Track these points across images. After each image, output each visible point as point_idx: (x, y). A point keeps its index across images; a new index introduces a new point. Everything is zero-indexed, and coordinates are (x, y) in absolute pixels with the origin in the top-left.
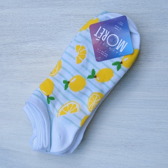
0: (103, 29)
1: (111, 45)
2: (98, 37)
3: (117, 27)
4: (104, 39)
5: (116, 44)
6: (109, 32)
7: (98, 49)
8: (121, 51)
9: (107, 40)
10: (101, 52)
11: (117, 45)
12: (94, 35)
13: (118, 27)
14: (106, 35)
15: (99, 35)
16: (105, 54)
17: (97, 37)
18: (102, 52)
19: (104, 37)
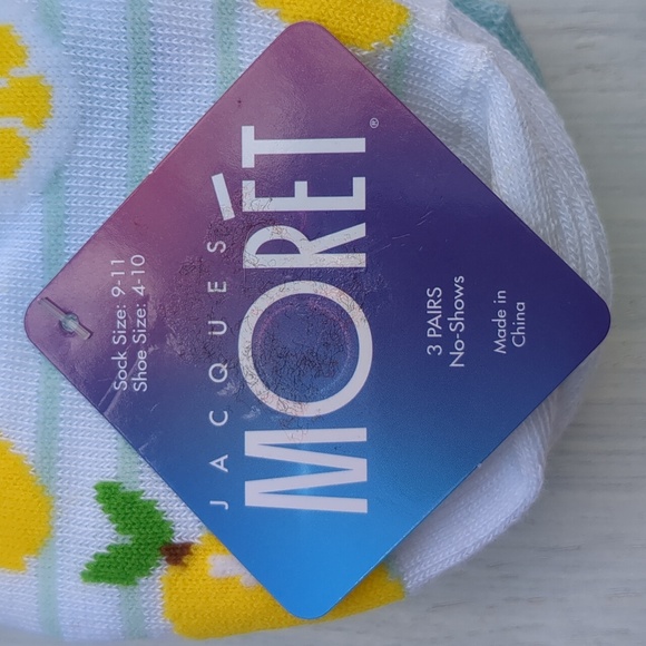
0: (359, 184)
1: (246, 362)
2: (249, 187)
3: (448, 309)
4: (267, 248)
5: (293, 409)
6: (358, 260)
7: (138, 260)
8: (257, 494)
9: (275, 294)
10: (130, 302)
12: (248, 132)
13: (458, 322)
14: (312, 253)
17: (249, 174)
18: (131, 319)
19: (286, 247)
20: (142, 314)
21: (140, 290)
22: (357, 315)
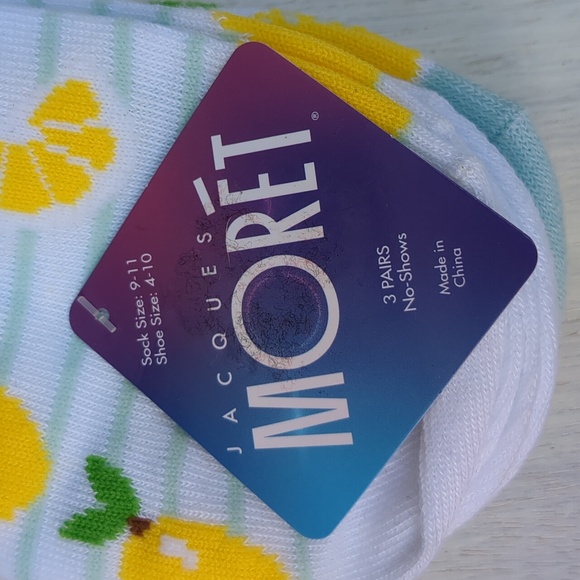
0: (310, 168)
1: (240, 330)
2: (223, 185)
3: (396, 263)
5: (281, 363)
6: (317, 233)
7: (147, 258)
8: (264, 438)
9: (255, 270)
10: (145, 292)
11: (277, 376)
12: (216, 140)
13: (406, 272)
14: (280, 232)
15: (242, 172)
16: (153, 340)
17: (221, 175)
18: (148, 306)
19: (259, 230)
20: (155, 301)
21: (151, 282)
22: (322, 278)
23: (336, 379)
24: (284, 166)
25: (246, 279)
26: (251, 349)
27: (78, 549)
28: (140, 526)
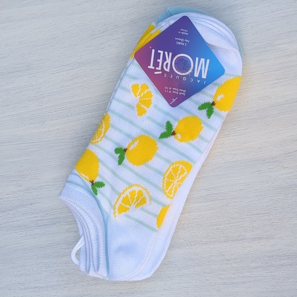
20: (174, 89)
21: (170, 88)
22: (179, 55)
23: (197, 59)
24: (157, 56)
25: (175, 70)
26: (188, 73)
27: (212, 116)
28: (213, 104)
